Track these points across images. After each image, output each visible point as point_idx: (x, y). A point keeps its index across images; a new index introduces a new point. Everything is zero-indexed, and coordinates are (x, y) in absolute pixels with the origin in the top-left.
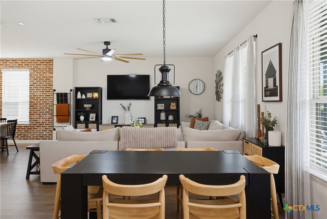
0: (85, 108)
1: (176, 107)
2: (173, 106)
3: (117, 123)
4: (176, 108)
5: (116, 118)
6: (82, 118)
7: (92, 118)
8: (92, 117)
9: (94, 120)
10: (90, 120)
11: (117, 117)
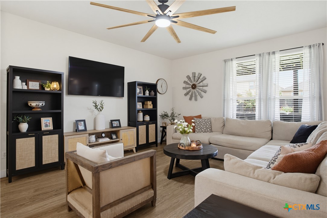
0: (31, 108)
1: (152, 106)
2: (150, 105)
3: (85, 130)
4: (152, 108)
5: (82, 123)
6: (24, 127)
7: (46, 126)
8: (47, 123)
9: (51, 128)
10: (44, 128)
11: (84, 121)
